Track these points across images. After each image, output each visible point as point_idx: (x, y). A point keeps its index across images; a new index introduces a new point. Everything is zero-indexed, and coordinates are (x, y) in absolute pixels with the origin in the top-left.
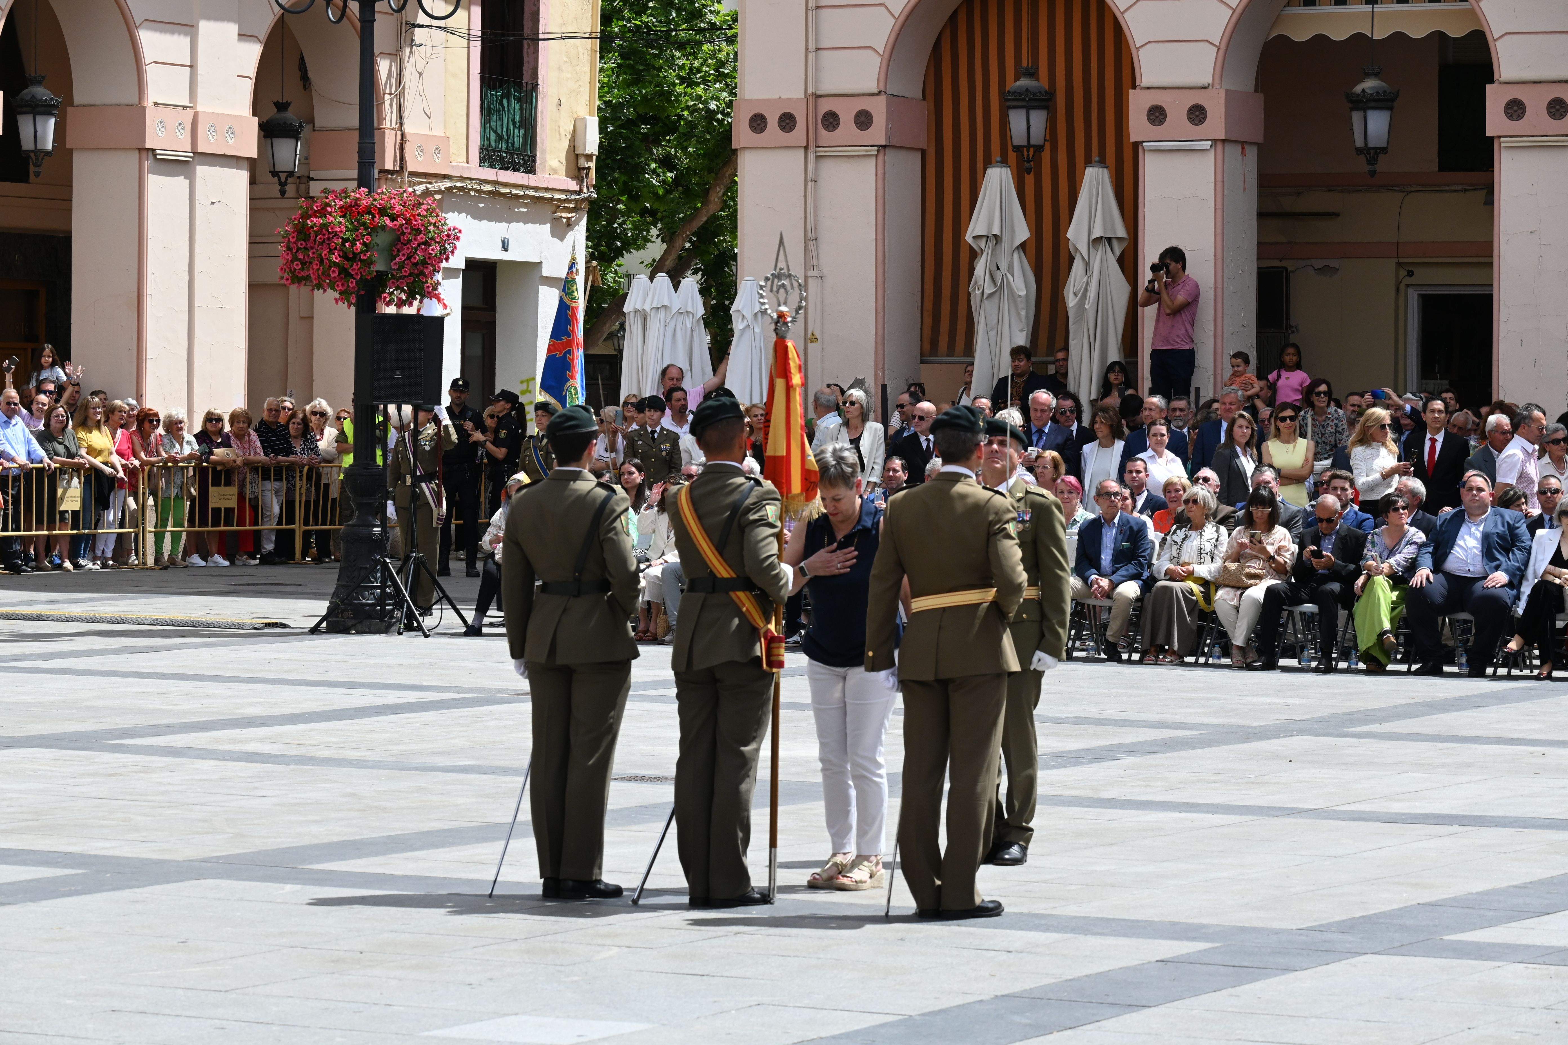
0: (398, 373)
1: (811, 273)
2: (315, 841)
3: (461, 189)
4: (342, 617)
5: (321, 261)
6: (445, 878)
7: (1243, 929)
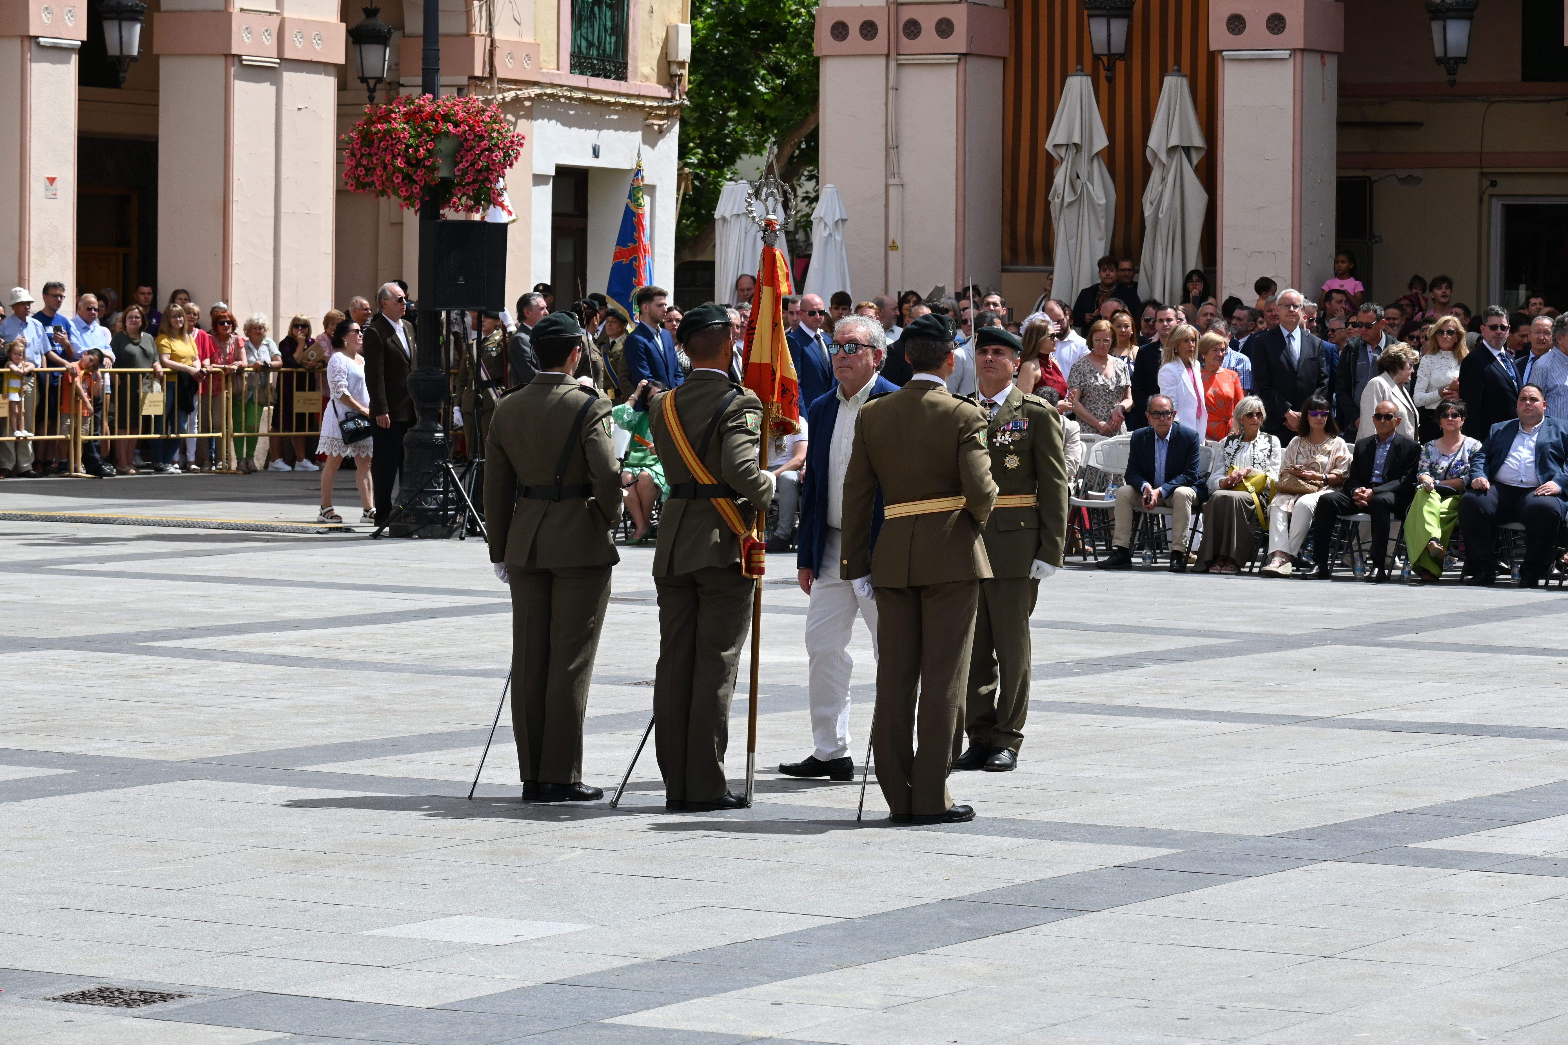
0: (461, 279)
1: (891, 181)
2: (314, 743)
3: (552, 96)
4: (405, 522)
5: (385, 168)
6: (432, 780)
7: (1210, 836)
